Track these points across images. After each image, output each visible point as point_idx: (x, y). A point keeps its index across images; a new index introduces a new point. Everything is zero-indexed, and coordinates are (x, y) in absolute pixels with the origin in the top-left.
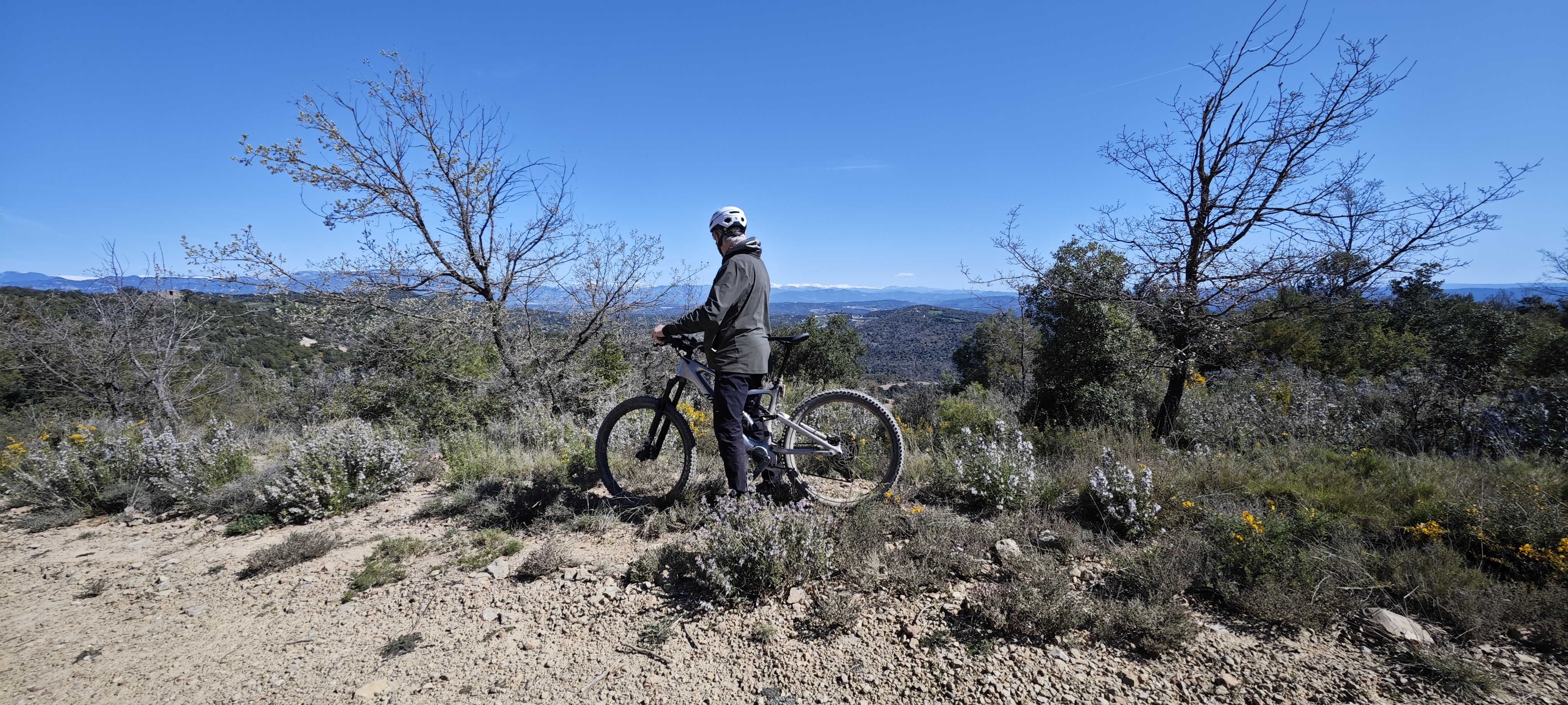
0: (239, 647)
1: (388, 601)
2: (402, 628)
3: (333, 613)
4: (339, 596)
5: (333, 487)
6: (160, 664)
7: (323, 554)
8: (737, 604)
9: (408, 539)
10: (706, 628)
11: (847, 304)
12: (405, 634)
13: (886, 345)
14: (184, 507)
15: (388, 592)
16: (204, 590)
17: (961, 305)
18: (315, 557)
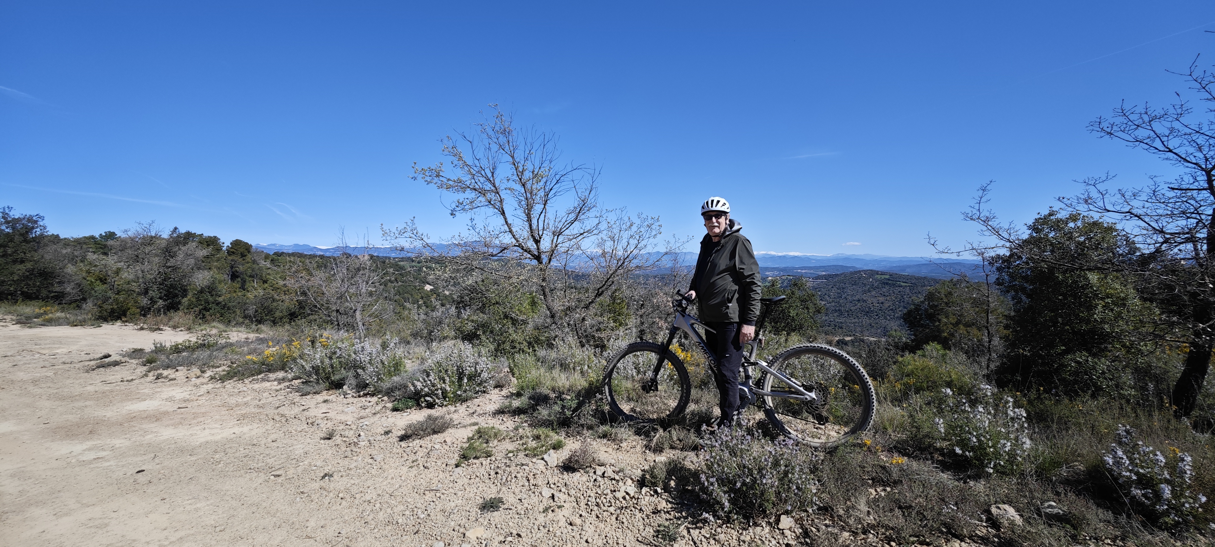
0: (400, 486)
1: (482, 470)
2: (491, 493)
3: (451, 473)
4: (454, 462)
5: (450, 386)
6: (361, 489)
7: (444, 431)
8: (734, 521)
9: (493, 428)
10: (708, 536)
11: (799, 268)
12: (493, 497)
13: (833, 304)
14: (372, 389)
15: (482, 464)
16: (382, 445)
17: (908, 270)
18: (439, 432)
